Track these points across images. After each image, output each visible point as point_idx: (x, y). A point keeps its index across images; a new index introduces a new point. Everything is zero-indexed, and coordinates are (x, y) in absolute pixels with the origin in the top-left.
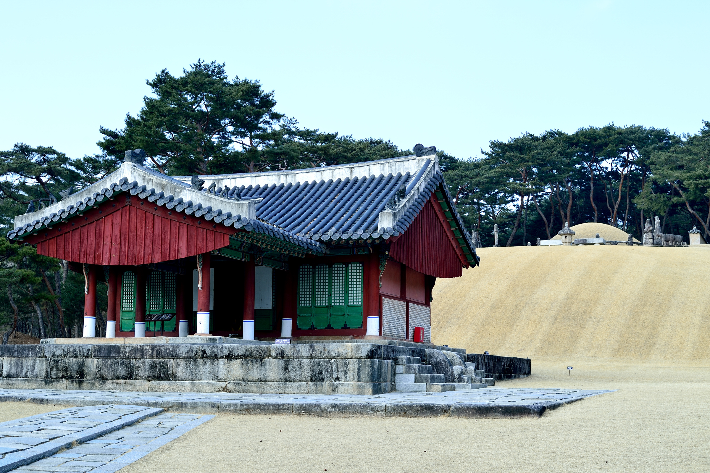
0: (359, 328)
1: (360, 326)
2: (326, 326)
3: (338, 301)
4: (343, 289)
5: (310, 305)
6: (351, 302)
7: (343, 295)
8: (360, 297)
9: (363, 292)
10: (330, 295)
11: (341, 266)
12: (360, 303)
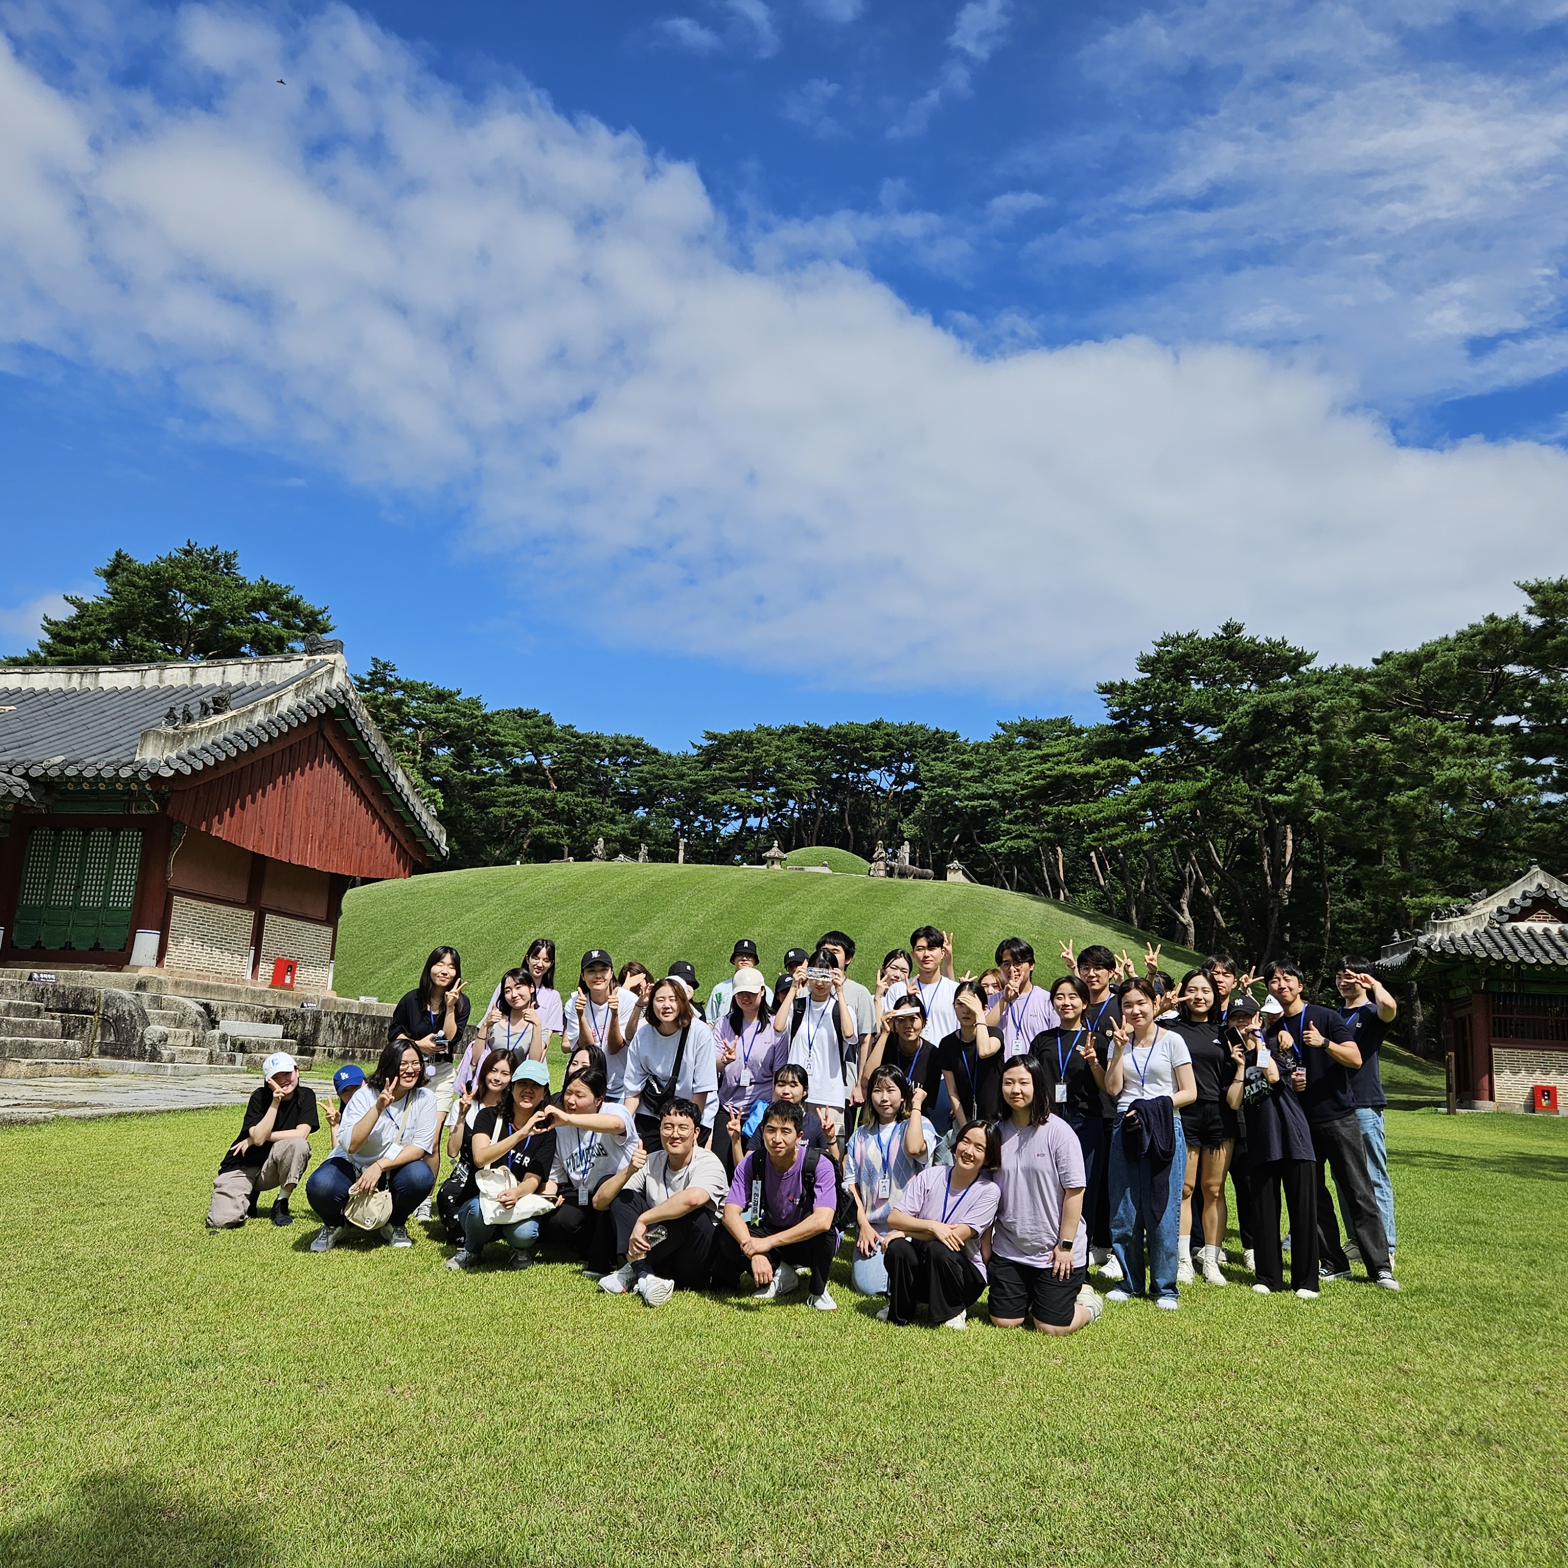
1: (120, 948)
2: (63, 945)
3: (91, 899)
4: (104, 877)
5: (42, 903)
6: (113, 902)
7: (102, 888)
8: (131, 894)
9: (137, 883)
10: (78, 887)
11: (106, 834)
12: (129, 905)
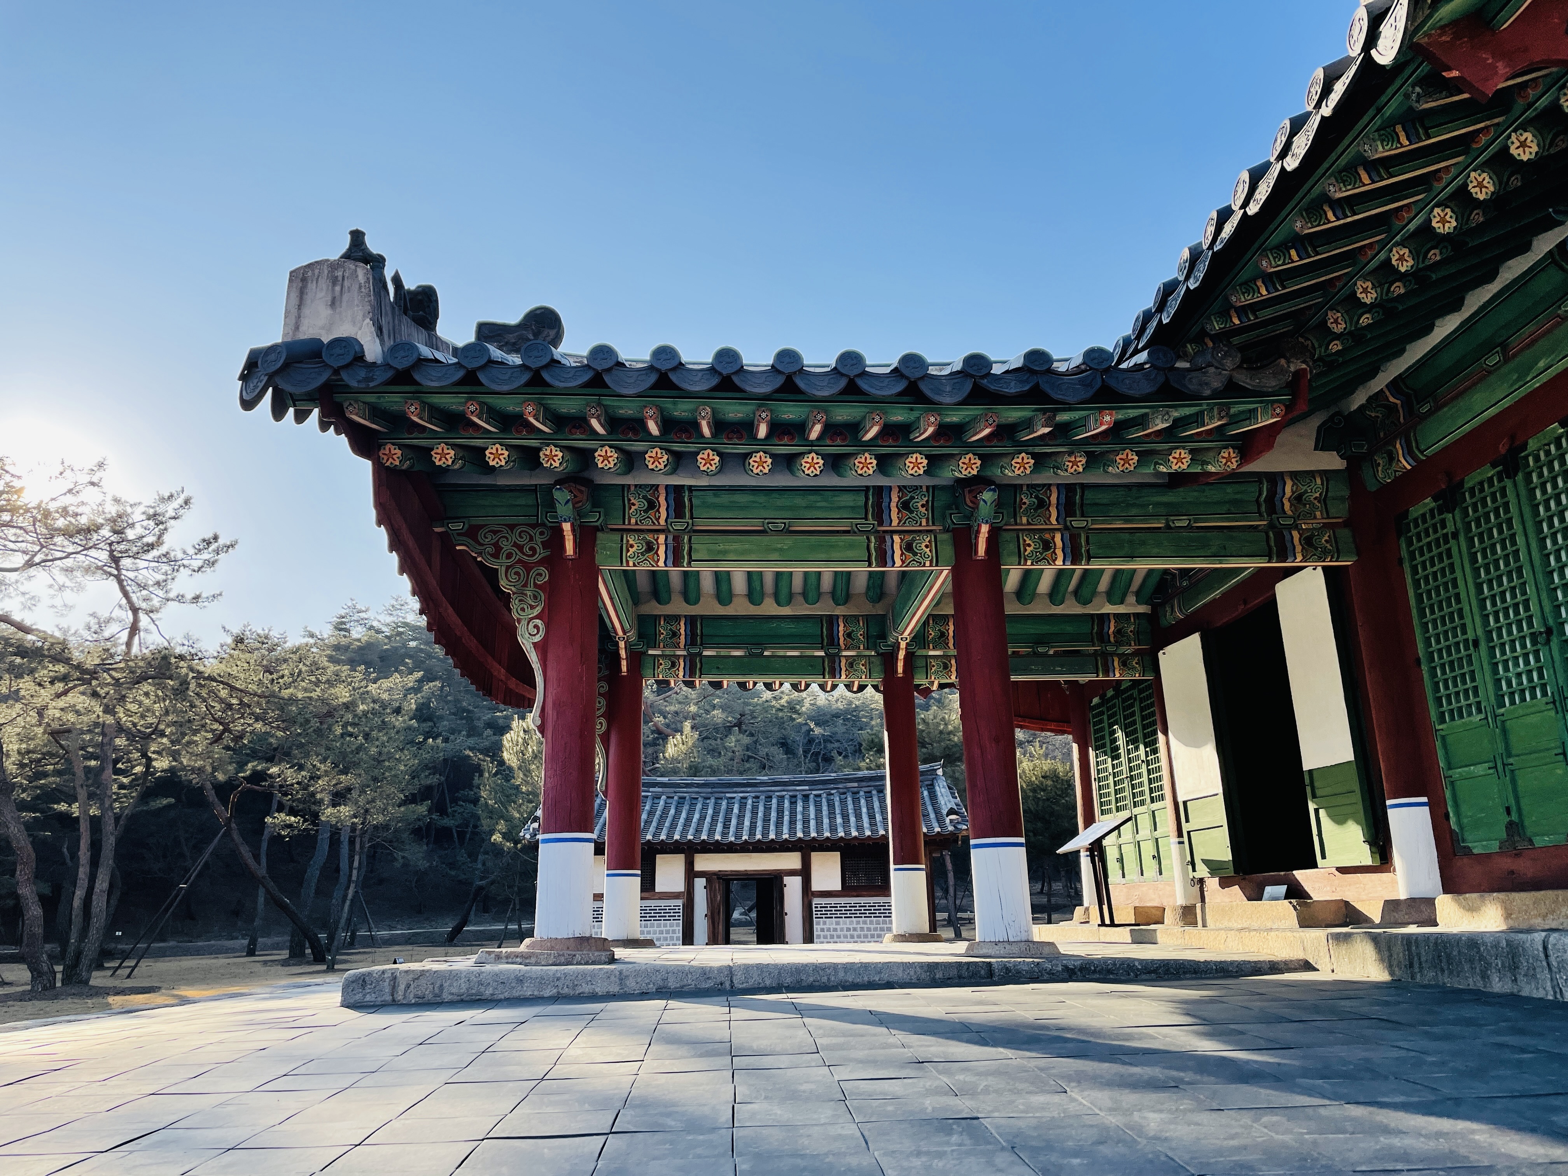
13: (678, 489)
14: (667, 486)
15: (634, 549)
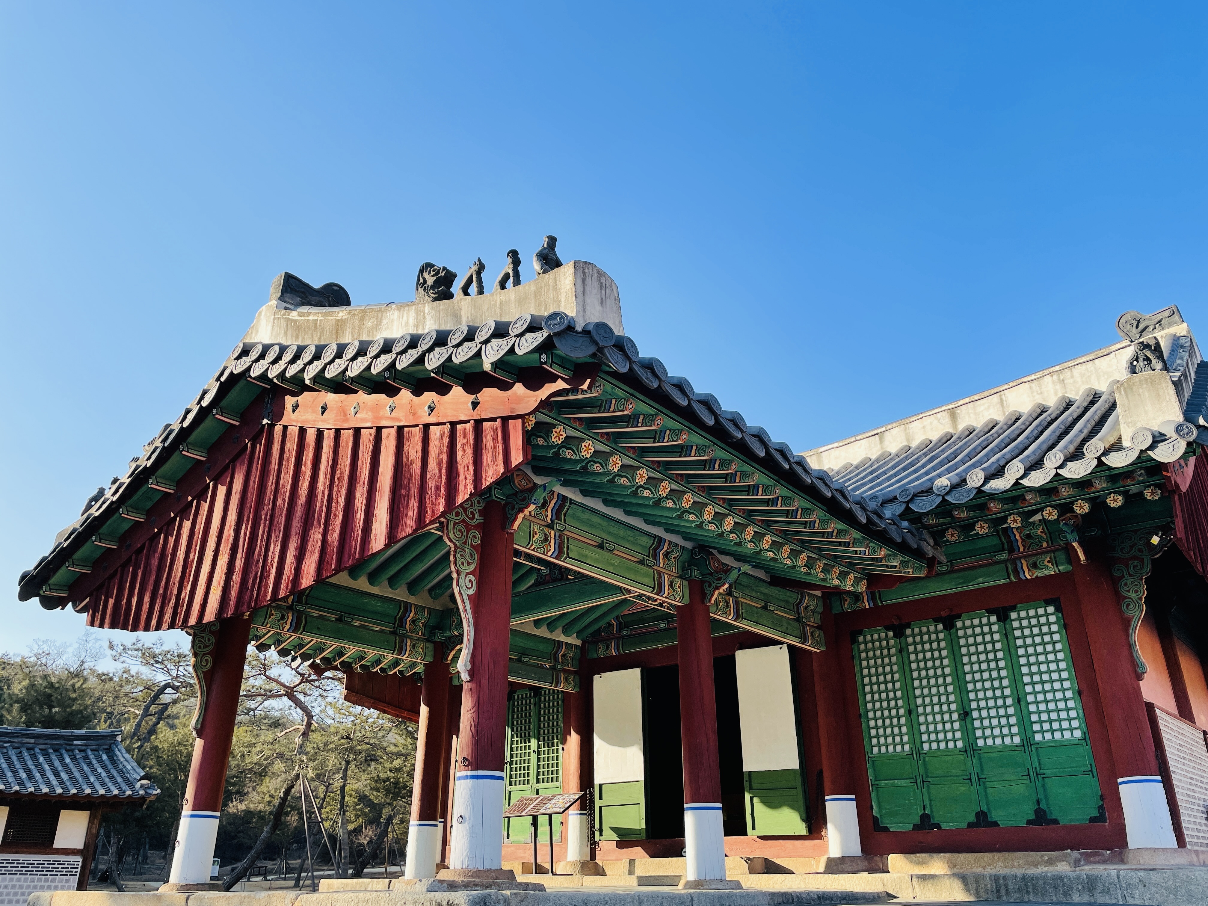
0: (1092, 820)
1: (1095, 814)
2: (972, 818)
3: (997, 732)
4: (1007, 692)
5: (907, 748)
6: (1042, 731)
7: (1011, 711)
8: (1073, 714)
9: (1080, 693)
10: (965, 715)
11: (985, 620)
12: (1078, 734)
13: (564, 498)
14: (559, 494)
15: (538, 536)
